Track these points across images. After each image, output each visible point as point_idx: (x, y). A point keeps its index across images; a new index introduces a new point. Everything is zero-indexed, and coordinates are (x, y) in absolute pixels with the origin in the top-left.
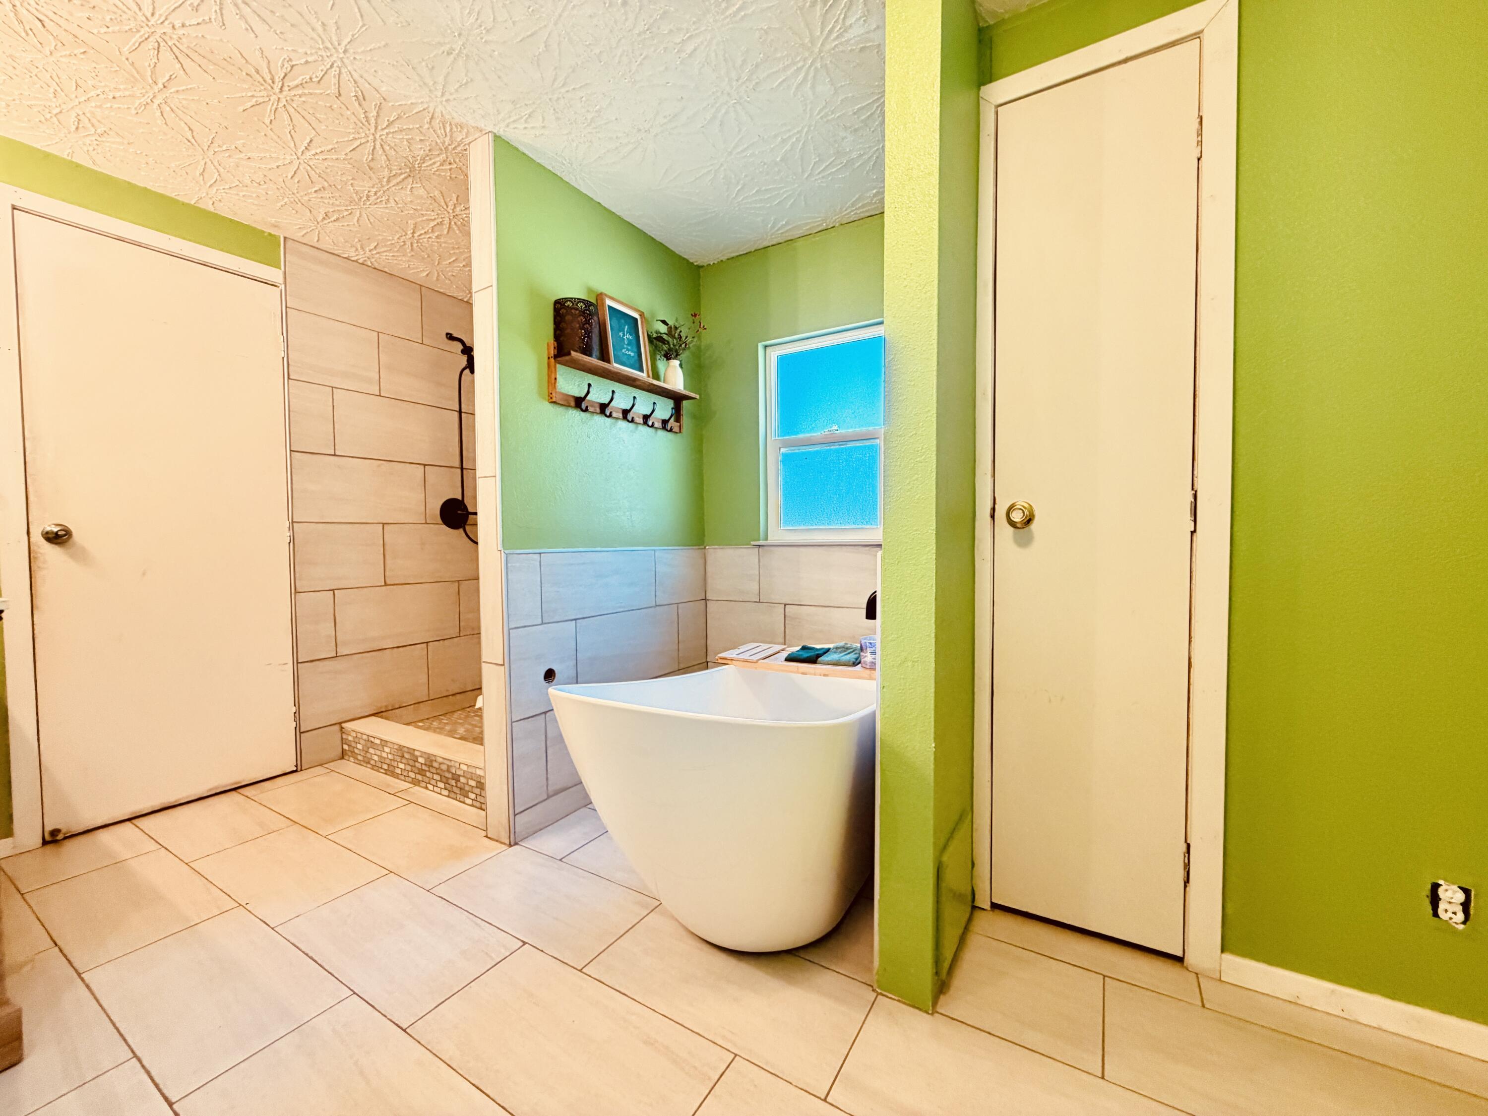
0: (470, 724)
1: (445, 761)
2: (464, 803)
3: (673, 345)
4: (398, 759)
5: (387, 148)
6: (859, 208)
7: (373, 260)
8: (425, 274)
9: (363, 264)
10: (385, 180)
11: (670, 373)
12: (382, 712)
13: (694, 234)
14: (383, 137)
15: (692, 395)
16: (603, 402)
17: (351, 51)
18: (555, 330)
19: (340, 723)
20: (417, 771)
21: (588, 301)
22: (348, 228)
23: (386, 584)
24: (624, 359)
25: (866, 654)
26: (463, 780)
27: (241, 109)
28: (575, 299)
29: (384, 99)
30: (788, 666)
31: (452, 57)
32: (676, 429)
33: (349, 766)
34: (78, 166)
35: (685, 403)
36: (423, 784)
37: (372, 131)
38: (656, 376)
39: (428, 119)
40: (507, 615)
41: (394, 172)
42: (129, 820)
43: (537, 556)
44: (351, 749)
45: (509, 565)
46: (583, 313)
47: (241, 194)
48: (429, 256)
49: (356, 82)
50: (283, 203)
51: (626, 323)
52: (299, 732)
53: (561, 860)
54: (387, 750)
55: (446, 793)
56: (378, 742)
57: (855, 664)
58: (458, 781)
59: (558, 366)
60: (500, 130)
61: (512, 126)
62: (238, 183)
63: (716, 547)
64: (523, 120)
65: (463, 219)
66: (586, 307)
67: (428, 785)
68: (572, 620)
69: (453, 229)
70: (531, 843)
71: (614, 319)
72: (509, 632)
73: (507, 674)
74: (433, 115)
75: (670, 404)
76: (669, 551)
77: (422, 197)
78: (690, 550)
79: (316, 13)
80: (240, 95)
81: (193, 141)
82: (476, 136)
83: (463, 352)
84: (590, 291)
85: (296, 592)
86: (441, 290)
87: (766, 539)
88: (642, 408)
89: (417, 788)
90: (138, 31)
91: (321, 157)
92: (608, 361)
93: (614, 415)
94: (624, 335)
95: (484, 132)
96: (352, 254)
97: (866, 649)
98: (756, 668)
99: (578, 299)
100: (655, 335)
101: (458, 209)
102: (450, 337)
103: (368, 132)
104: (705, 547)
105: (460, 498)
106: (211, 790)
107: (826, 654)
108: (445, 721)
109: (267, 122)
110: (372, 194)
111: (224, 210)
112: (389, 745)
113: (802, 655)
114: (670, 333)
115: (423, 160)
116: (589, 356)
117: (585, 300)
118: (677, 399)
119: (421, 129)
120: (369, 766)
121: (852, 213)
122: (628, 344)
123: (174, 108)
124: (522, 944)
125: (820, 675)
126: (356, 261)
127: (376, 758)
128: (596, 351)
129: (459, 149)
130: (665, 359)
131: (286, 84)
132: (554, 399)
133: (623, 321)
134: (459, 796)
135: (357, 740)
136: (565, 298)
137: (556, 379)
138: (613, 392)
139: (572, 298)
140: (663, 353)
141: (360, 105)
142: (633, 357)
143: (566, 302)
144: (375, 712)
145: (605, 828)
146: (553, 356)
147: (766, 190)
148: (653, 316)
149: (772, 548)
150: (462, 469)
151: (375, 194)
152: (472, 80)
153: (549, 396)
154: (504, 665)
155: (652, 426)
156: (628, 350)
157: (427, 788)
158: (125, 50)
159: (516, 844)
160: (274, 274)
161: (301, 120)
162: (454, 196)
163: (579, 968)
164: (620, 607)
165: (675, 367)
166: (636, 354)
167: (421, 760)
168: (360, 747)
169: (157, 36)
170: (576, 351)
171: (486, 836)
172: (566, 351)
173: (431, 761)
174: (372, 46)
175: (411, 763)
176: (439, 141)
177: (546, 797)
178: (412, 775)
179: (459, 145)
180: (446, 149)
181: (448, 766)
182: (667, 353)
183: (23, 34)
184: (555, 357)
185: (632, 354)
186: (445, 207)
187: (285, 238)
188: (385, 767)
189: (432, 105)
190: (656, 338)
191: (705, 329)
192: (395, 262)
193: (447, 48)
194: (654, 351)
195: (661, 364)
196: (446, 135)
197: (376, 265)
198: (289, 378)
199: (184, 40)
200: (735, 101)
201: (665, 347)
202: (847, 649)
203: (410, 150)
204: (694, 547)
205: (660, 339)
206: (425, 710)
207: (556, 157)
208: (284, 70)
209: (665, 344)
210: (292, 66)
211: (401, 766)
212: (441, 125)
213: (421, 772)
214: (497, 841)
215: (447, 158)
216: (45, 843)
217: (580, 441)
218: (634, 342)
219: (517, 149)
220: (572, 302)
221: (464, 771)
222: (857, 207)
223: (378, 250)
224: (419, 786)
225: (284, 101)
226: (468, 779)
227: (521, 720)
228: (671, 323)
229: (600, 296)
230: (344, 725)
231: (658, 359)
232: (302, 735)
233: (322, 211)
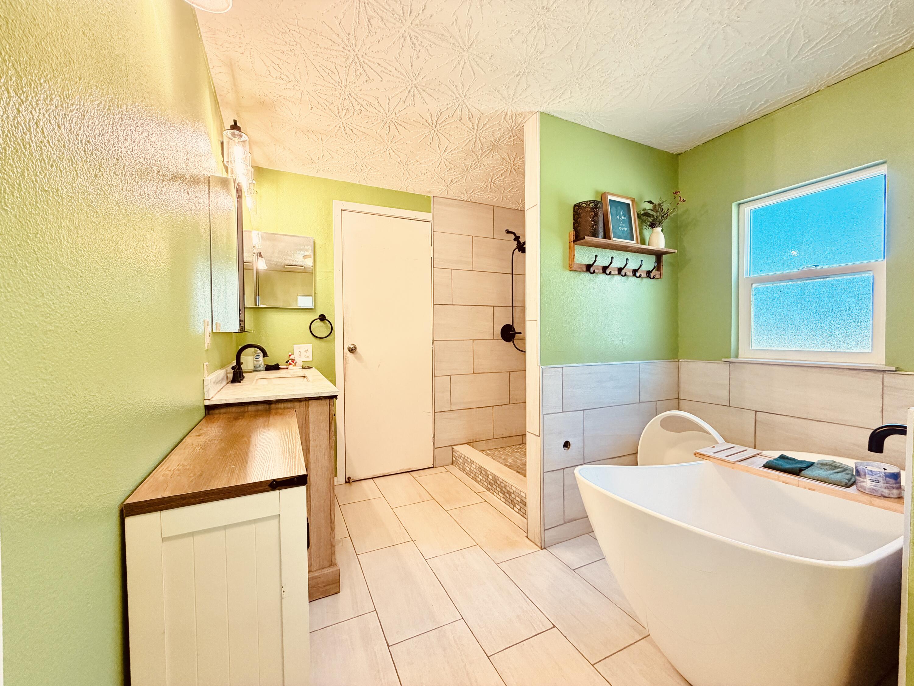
0: (515, 457)
1: (504, 482)
2: (513, 509)
3: (657, 216)
4: (479, 473)
5: (482, 138)
6: (852, 67)
7: (471, 198)
8: (496, 199)
9: (466, 201)
10: (480, 156)
11: (654, 240)
12: (470, 442)
13: (676, 133)
14: (480, 134)
15: (672, 251)
16: (605, 265)
17: (468, 95)
18: (574, 224)
19: (452, 446)
20: (488, 482)
21: (596, 201)
22: (461, 185)
23: (474, 373)
24: (620, 234)
25: (865, 480)
26: (513, 495)
27: (419, 142)
28: (588, 201)
29: (482, 114)
30: (767, 472)
31: (519, 77)
32: (658, 276)
33: (455, 470)
34: (361, 185)
35: (664, 257)
36: (492, 491)
37: (475, 132)
38: (643, 243)
39: (504, 116)
40: (541, 406)
41: (484, 150)
42: (372, 478)
43: (560, 369)
44: (457, 461)
45: (544, 375)
46: (593, 208)
47: (417, 181)
48: (499, 190)
49: (469, 110)
50: (433, 180)
51: (622, 209)
52: (435, 448)
53: (574, 570)
54: (474, 466)
55: (503, 500)
56: (469, 461)
57: (847, 486)
58: (510, 495)
59: (575, 246)
60: (544, 109)
61: (551, 104)
62: (416, 176)
63: (689, 360)
64: (558, 98)
65: (518, 165)
66: (595, 205)
67: (494, 493)
68: (581, 410)
69: (512, 172)
70: (555, 550)
71: (613, 208)
72: (543, 416)
73: (542, 440)
74: (506, 114)
75: (653, 258)
76: (650, 364)
77: (498, 160)
78: (665, 363)
79: (453, 82)
80: (419, 135)
81: (400, 162)
82: (529, 116)
83: (515, 240)
84: (597, 192)
85: (435, 376)
86: (504, 206)
87: (737, 357)
88: (633, 265)
89: (488, 492)
90: (383, 121)
91: (451, 153)
92: (609, 238)
93: (612, 273)
94: (620, 218)
95: (534, 113)
96: (462, 198)
97: (865, 475)
98: (733, 468)
99: (590, 201)
100: (642, 212)
101: (516, 160)
102: (508, 232)
103: (473, 134)
104: (679, 361)
105: (511, 324)
106: (400, 470)
107: (809, 468)
108: (502, 453)
109: (429, 144)
110: (473, 165)
111: (410, 191)
112: (475, 464)
113: (782, 465)
114: (655, 209)
115: (500, 139)
116: (596, 237)
117: (594, 201)
118: (659, 255)
119: (500, 123)
120: (465, 472)
121: (843, 74)
122: (623, 223)
123: (394, 150)
124: (552, 626)
125: (805, 488)
126: (463, 200)
127: (468, 469)
128: (601, 233)
129: (519, 127)
130: (650, 228)
131: (438, 123)
132: (573, 268)
133: (619, 208)
134: (510, 505)
135: (460, 457)
136: (581, 202)
137: (574, 255)
138: (612, 258)
139: (586, 201)
140: (648, 224)
141: (470, 121)
142: (626, 231)
143: (582, 205)
144: (468, 442)
145: (603, 555)
146: (572, 240)
147: (747, 83)
148: (641, 200)
149: (744, 365)
150: (513, 307)
151: (475, 164)
152: (529, 86)
153: (569, 267)
154: (540, 436)
155: (640, 276)
156: (623, 227)
157: (493, 494)
158: (378, 131)
159: (545, 548)
160: (428, 216)
161: (444, 138)
162: (515, 154)
163: (592, 663)
164: (613, 403)
165: (658, 233)
166: (628, 229)
167: (490, 477)
168: (460, 460)
169: (389, 121)
170: (588, 236)
171: (527, 537)
172: (582, 237)
173: (496, 480)
174: (478, 89)
175: (486, 478)
176: (508, 126)
177: (563, 523)
178: (486, 484)
179: (519, 125)
180: (512, 129)
181: (505, 485)
182: (652, 223)
183: (346, 138)
184: (574, 241)
185: (626, 229)
186: (509, 161)
187: (433, 196)
188: (473, 475)
189: (506, 108)
190: (644, 215)
191: (685, 201)
192: (482, 196)
193: (517, 73)
194: (642, 223)
195: (647, 232)
196: (513, 122)
197: (473, 200)
198: (434, 268)
199: (399, 118)
200: (725, 25)
201: (650, 220)
202: (836, 467)
203: (493, 136)
204: (670, 360)
205: (647, 215)
206: (491, 445)
207: (577, 113)
208: (437, 117)
209: (650, 217)
210: (441, 113)
211: (480, 477)
212: (511, 117)
213: (490, 483)
214: (533, 542)
215: (512, 134)
216: (346, 482)
217: (588, 293)
218: (627, 220)
219: (553, 116)
220: (586, 204)
221: (514, 491)
222: (850, 66)
223: (474, 193)
224: (489, 491)
225: (436, 132)
226: (516, 496)
227: (549, 471)
228: (656, 202)
229: (604, 195)
230: (453, 447)
231: (644, 228)
232: (436, 449)
233: (450, 180)
